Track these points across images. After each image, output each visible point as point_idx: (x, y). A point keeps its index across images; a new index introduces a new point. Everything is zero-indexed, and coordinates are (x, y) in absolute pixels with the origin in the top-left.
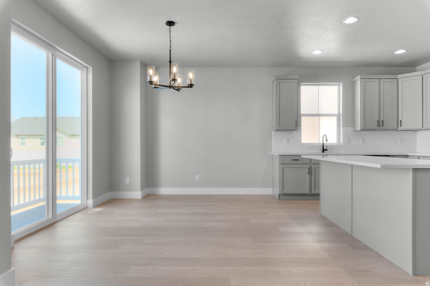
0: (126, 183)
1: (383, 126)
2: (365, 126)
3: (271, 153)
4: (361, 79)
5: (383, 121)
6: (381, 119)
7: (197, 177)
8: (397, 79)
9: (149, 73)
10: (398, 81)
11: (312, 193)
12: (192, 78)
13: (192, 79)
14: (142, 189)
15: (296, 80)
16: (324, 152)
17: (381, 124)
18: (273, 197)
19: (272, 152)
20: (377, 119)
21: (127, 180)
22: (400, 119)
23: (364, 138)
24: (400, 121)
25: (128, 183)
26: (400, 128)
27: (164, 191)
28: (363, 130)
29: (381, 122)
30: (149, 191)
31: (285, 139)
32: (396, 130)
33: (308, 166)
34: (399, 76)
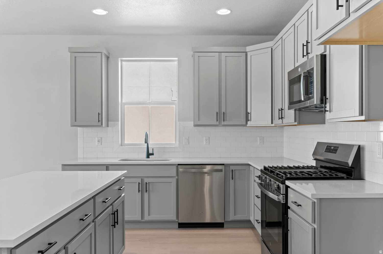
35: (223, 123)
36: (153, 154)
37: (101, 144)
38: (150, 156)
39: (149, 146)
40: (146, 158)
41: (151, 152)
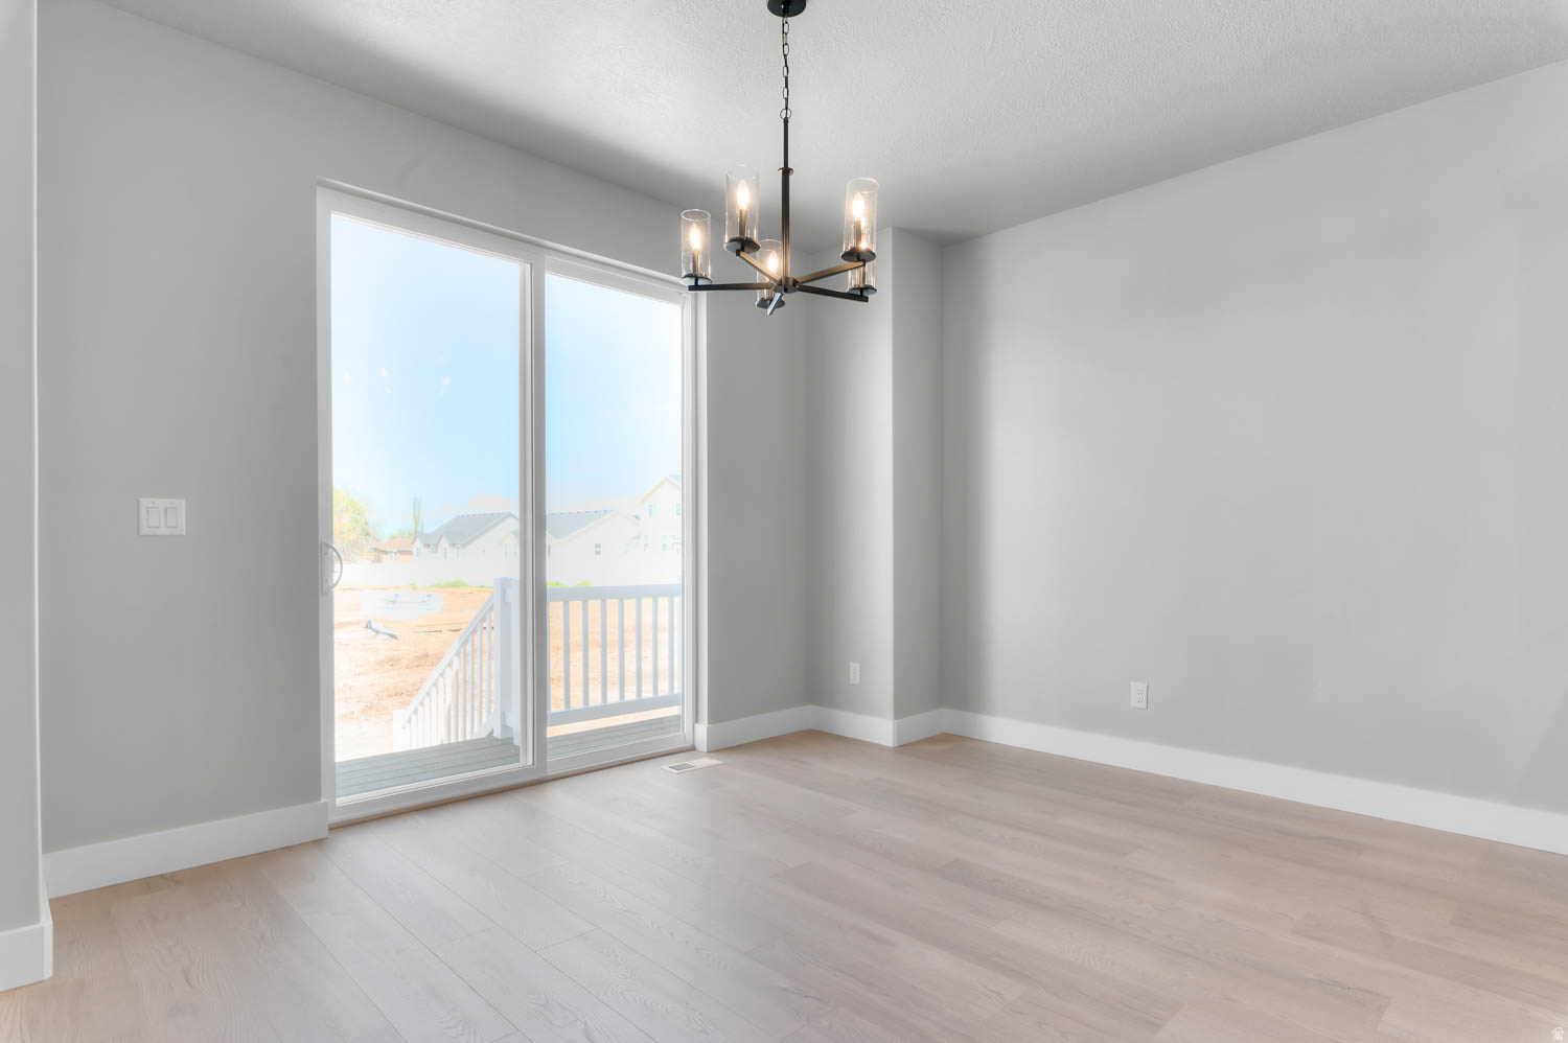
0: (852, 682)
7: (1137, 692)
9: (688, 244)
12: (864, 225)
13: (862, 228)
14: (900, 711)
21: (854, 671)
25: (857, 682)
27: (1003, 730)
30: (945, 719)
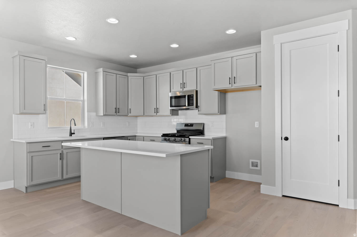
1: (119, 112)
2: (106, 112)
3: (12, 140)
4: (103, 71)
5: (119, 109)
6: (118, 107)
8: (127, 76)
10: (128, 78)
11: (64, 178)
15: (45, 61)
16: (71, 136)
17: (118, 111)
18: (15, 190)
19: (12, 138)
20: (114, 107)
22: (129, 108)
23: (104, 122)
24: (130, 109)
26: (130, 115)
28: (105, 115)
29: (118, 110)
31: (30, 123)
32: (127, 116)
33: (60, 152)
34: (129, 74)
35: (118, 114)
36: (74, 133)
37: (34, 128)
38: (72, 135)
39: (72, 128)
40: (70, 136)
41: (73, 132)
